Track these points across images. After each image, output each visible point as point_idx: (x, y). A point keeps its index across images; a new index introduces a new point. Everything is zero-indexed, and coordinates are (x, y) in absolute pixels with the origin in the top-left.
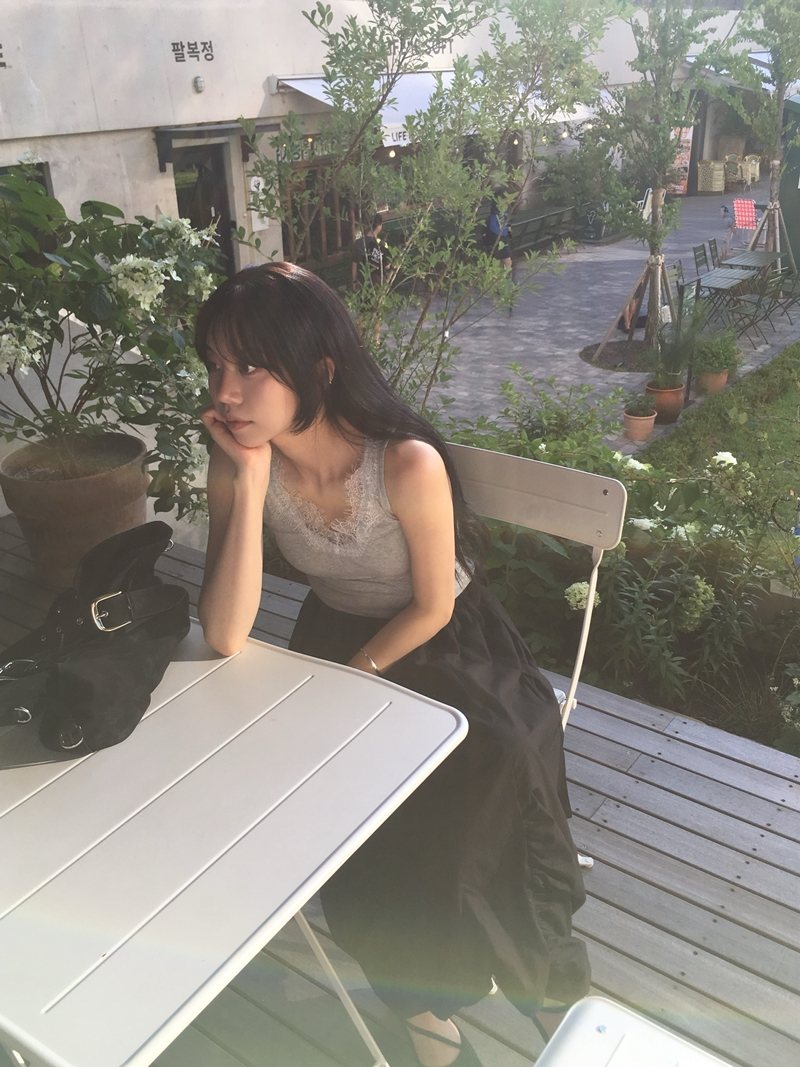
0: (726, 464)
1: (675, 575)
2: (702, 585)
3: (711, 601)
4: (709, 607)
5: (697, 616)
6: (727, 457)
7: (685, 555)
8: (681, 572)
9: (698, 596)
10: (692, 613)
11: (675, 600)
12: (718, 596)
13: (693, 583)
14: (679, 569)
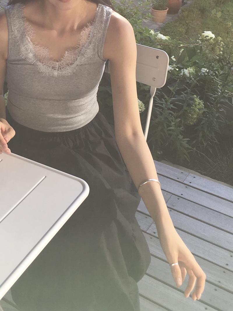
0: (209, 38)
1: (184, 95)
2: (197, 100)
3: (202, 109)
4: (201, 112)
5: (195, 116)
6: (209, 34)
7: (188, 85)
8: (186, 93)
9: (196, 106)
10: (192, 115)
11: (184, 108)
12: (206, 106)
13: (193, 99)
14: (185, 92)
